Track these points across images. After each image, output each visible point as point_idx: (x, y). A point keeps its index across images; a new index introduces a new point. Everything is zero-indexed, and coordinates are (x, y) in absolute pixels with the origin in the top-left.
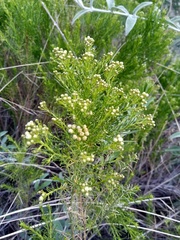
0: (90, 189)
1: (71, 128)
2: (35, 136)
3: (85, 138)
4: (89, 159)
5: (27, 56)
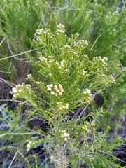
0: (68, 135)
1: (49, 87)
2: (20, 90)
3: (61, 94)
4: (64, 107)
5: (20, 45)
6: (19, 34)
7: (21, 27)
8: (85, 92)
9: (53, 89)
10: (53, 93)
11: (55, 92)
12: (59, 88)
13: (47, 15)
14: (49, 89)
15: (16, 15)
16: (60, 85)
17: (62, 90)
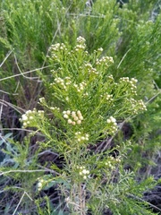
0: (88, 172)
1: (66, 114)
2: (31, 118)
3: (79, 122)
4: (83, 138)
5: (30, 61)
6: (29, 47)
7: (31, 38)
8: (109, 121)
9: (70, 116)
10: (70, 121)
11: (73, 120)
12: (77, 115)
13: (63, 23)
14: (66, 116)
15: (26, 23)
16: (79, 112)
17: (82, 118)
